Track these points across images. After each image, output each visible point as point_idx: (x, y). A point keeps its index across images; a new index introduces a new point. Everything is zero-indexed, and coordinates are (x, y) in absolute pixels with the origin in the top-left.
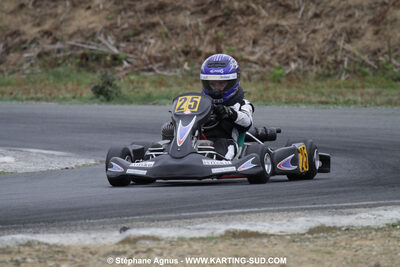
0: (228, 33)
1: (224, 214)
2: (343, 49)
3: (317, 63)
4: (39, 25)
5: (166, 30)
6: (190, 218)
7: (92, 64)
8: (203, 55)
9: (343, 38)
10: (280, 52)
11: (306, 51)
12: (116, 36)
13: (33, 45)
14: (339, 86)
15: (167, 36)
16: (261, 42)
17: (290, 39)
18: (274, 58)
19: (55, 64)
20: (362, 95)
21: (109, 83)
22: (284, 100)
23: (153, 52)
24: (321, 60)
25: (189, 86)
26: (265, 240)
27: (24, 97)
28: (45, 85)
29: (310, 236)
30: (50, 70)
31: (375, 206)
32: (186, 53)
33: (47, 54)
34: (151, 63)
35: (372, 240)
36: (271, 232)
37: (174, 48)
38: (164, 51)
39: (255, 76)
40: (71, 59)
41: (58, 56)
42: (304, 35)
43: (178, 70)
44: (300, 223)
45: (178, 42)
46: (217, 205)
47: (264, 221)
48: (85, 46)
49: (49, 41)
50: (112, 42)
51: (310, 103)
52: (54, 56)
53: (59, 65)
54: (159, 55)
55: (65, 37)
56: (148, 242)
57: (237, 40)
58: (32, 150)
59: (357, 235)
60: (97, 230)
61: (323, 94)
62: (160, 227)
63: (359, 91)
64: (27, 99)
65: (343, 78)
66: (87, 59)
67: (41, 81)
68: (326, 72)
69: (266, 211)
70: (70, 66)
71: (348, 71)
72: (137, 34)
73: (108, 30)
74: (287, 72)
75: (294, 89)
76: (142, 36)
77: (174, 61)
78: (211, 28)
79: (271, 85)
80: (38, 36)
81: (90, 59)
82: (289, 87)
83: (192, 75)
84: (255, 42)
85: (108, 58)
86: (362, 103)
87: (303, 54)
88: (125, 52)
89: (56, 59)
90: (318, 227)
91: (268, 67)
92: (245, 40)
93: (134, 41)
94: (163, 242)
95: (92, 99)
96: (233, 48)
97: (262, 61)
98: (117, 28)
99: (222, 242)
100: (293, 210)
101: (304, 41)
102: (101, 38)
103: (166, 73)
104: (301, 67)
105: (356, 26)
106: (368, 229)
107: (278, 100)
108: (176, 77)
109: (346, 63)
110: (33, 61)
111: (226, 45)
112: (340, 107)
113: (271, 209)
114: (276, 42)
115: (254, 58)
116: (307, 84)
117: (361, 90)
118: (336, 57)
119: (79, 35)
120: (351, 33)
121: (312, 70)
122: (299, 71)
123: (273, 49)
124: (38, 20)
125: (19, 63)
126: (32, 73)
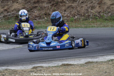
0: (57, 9)
1: (61, 59)
2: (90, 12)
3: (83, 16)
5: (40, 8)
6: (51, 61)
8: (50, 15)
9: (90, 9)
10: (72, 13)
11: (80, 13)
13: (2, 14)
14: (90, 22)
15: (40, 10)
16: (67, 10)
17: (75, 9)
18: (71, 15)
19: (8, 19)
20: (96, 24)
22: (74, 27)
23: (36, 14)
25: (47, 24)
26: (73, 66)
28: (6, 25)
29: (86, 65)
30: (7, 21)
31: (103, 55)
32: (46, 14)
33: (6, 16)
34: (36, 18)
35: (104, 65)
36: (75, 64)
37: (42, 13)
38: (39, 14)
39: (65, 20)
40: (13, 17)
41: (9, 16)
42: (79, 8)
43: (44, 19)
44: (83, 61)
45: (43, 11)
47: (72, 61)
49: (6, 12)
51: (82, 27)
52: (8, 16)
53: (9, 19)
54: (38, 15)
55: (11, 11)
56: (40, 68)
57: (60, 10)
59: (99, 64)
60: (25, 65)
61: (85, 25)
62: (43, 64)
64: (1, 29)
65: (91, 20)
68: (86, 18)
70: (13, 19)
71: (92, 18)
72: (31, 9)
74: (75, 19)
75: (77, 23)
76: (33, 10)
77: (42, 17)
78: (53, 7)
79: (70, 22)
80: (3, 11)
81: (18, 17)
82: (75, 23)
83: (48, 21)
84: (65, 11)
86: (97, 27)
87: (79, 13)
89: (9, 17)
90: (88, 62)
91: (69, 18)
92: (62, 10)
93: (31, 12)
94: (44, 68)
97: (67, 16)
98: (26, 8)
99: (61, 67)
100: (80, 57)
101: (79, 10)
103: (40, 20)
104: (78, 17)
105: (94, 5)
106: (102, 62)
108: (43, 21)
109: (91, 16)
110: (2, 18)
112: (90, 28)
113: (74, 57)
114: (71, 11)
115: (65, 15)
116: (80, 22)
117: (96, 23)
118: (88, 14)
119: (15, 10)
120: (92, 7)
121: (82, 18)
122: (78, 18)
123: (70, 12)
124: (3, 7)
126: (2, 22)
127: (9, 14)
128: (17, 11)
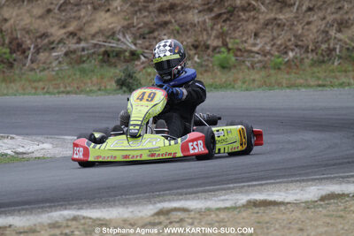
0: (232, 28)
1: (244, 186)
2: (335, 38)
3: (312, 50)
4: (64, 27)
5: (177, 27)
6: (214, 191)
7: (113, 60)
8: (211, 49)
9: (334, 28)
10: (279, 42)
11: (302, 41)
12: (133, 34)
13: (60, 45)
14: (333, 71)
15: (178, 32)
16: (262, 34)
17: (287, 31)
18: (274, 48)
19: (80, 61)
20: (353, 78)
21: (130, 76)
22: (284, 85)
24: (316, 48)
26: (283, 208)
27: (56, 91)
28: (73, 80)
29: (322, 203)
30: (76, 67)
32: (196, 47)
33: (74, 52)
36: (287, 200)
37: (185, 43)
39: (257, 65)
40: (94, 56)
41: (83, 53)
42: (300, 27)
43: (190, 62)
44: (312, 192)
45: (188, 38)
46: (235, 179)
47: (280, 191)
49: (75, 40)
50: (130, 40)
51: (309, 86)
52: (79, 54)
53: (84, 62)
55: (89, 37)
56: (179, 213)
57: (241, 34)
58: (66, 137)
60: (132, 204)
61: (319, 78)
62: (189, 199)
63: (351, 74)
64: (59, 93)
65: (336, 63)
66: (109, 56)
67: (69, 77)
68: (321, 58)
69: (280, 182)
70: (94, 63)
71: (340, 58)
72: (152, 32)
73: (126, 29)
74: (286, 60)
75: (293, 75)
76: (156, 34)
78: (218, 23)
79: (272, 72)
80: (65, 37)
81: (111, 55)
82: (288, 73)
83: (202, 66)
84: (256, 35)
85: (127, 54)
87: (300, 43)
88: (142, 48)
89: (81, 56)
90: (329, 195)
91: (268, 57)
92: (248, 34)
93: (149, 38)
94: (192, 213)
95: (115, 90)
96: (237, 41)
97: (263, 51)
98: (134, 27)
99: (245, 210)
100: (303, 181)
102: (120, 37)
104: (298, 55)
105: (346, 17)
107: (280, 85)
109: (338, 50)
110: (61, 59)
111: (231, 38)
112: (335, 89)
113: (285, 180)
114: (275, 34)
115: (255, 49)
116: (304, 70)
118: (329, 45)
119: (100, 35)
120: (342, 23)
121: (308, 58)
122: (296, 58)
123: (272, 40)
124: (63, 23)
125: (48, 61)
126: (61, 70)
127: (83, 44)
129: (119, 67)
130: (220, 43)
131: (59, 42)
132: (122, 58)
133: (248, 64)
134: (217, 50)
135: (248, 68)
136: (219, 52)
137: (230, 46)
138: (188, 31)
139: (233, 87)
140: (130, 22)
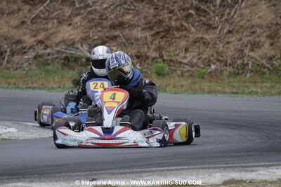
0: (167, 44)
1: (164, 170)
2: (249, 55)
3: (230, 65)
4: (35, 36)
5: (124, 41)
6: (140, 172)
7: (72, 64)
8: (150, 59)
9: (248, 48)
10: (204, 57)
11: (222, 56)
12: (89, 44)
13: (31, 50)
14: (245, 82)
15: (125, 45)
16: (190, 50)
17: (211, 48)
18: (200, 61)
19: (46, 63)
20: (261, 88)
22: (206, 91)
24: (233, 63)
27: (24, 86)
28: (39, 78)
29: (224, 186)
30: (43, 68)
31: (270, 166)
32: (138, 57)
33: (41, 56)
37: (130, 54)
39: (186, 74)
40: (57, 61)
41: (48, 58)
42: (221, 45)
44: (217, 177)
45: (133, 49)
46: (159, 164)
47: (192, 175)
48: (68, 51)
49: (42, 47)
50: (86, 49)
51: (225, 93)
52: (45, 58)
53: (49, 64)
55: (54, 45)
57: (174, 48)
58: (29, 124)
61: (234, 87)
62: (119, 178)
63: (259, 85)
64: (26, 88)
65: (248, 76)
66: (69, 60)
67: (36, 76)
68: (237, 71)
69: (193, 168)
70: (57, 65)
71: (252, 71)
73: (84, 40)
74: (209, 71)
75: (214, 83)
76: (107, 45)
78: (156, 40)
79: (197, 80)
80: (35, 43)
81: (71, 60)
82: (210, 81)
83: (143, 72)
84: (186, 50)
85: (84, 60)
86: (261, 94)
87: (221, 58)
89: (47, 60)
90: (230, 180)
91: (195, 68)
92: (180, 48)
96: (171, 54)
97: (191, 63)
98: (90, 39)
100: (212, 168)
101: (221, 49)
102: (79, 46)
104: (219, 67)
105: (258, 39)
106: (265, 182)
107: (202, 91)
109: (250, 65)
110: (30, 62)
111: (166, 51)
112: (246, 96)
113: (197, 167)
114: (201, 50)
115: (185, 61)
116: (222, 80)
117: (260, 84)
118: (243, 61)
119: (63, 43)
120: (254, 44)
121: (226, 70)
122: (217, 70)
123: (199, 55)
124: (34, 33)
125: (21, 63)
126: (30, 70)
128: (69, 46)
129: (76, 69)
130: (157, 55)
131: (30, 48)
132: (79, 63)
133: (179, 72)
134: (155, 60)
135: (179, 76)
136: (156, 62)
137: (165, 58)
138: (132, 44)
139: (165, 91)
140: (87, 34)
